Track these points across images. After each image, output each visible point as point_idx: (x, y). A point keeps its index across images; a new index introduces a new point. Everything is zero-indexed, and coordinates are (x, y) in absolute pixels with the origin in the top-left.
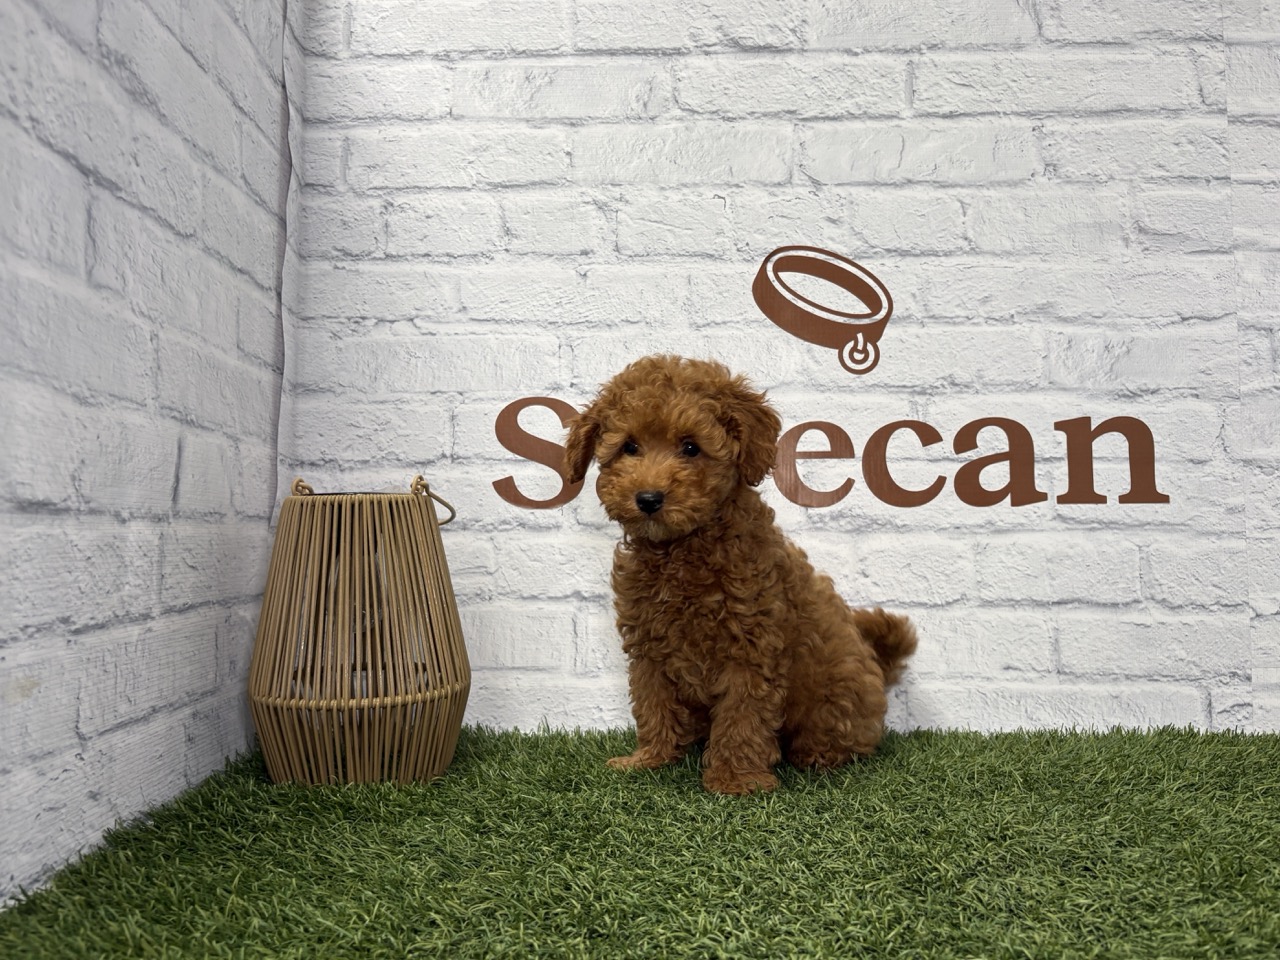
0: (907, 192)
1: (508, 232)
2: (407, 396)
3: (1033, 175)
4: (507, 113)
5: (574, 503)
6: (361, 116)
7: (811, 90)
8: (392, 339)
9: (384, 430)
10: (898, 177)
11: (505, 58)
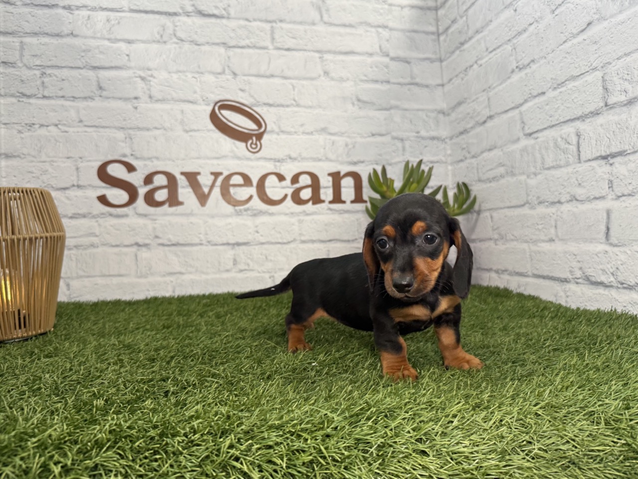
0: (272, 80)
1: (101, 88)
2: (55, 159)
3: (320, 76)
4: (99, 35)
5: (134, 205)
6: (28, 31)
7: (232, 35)
8: (48, 134)
9: (45, 174)
10: (268, 73)
11: (97, 11)
